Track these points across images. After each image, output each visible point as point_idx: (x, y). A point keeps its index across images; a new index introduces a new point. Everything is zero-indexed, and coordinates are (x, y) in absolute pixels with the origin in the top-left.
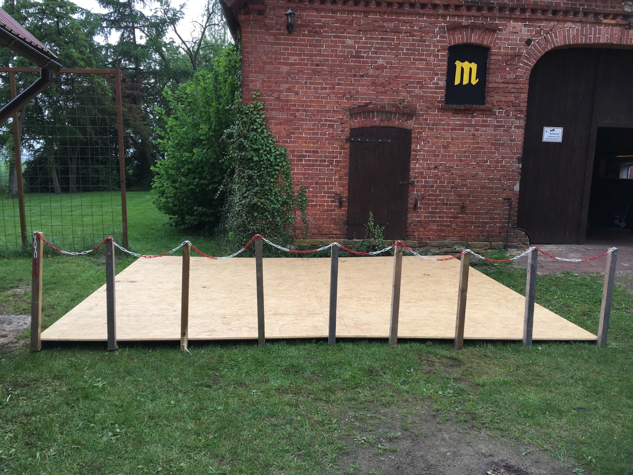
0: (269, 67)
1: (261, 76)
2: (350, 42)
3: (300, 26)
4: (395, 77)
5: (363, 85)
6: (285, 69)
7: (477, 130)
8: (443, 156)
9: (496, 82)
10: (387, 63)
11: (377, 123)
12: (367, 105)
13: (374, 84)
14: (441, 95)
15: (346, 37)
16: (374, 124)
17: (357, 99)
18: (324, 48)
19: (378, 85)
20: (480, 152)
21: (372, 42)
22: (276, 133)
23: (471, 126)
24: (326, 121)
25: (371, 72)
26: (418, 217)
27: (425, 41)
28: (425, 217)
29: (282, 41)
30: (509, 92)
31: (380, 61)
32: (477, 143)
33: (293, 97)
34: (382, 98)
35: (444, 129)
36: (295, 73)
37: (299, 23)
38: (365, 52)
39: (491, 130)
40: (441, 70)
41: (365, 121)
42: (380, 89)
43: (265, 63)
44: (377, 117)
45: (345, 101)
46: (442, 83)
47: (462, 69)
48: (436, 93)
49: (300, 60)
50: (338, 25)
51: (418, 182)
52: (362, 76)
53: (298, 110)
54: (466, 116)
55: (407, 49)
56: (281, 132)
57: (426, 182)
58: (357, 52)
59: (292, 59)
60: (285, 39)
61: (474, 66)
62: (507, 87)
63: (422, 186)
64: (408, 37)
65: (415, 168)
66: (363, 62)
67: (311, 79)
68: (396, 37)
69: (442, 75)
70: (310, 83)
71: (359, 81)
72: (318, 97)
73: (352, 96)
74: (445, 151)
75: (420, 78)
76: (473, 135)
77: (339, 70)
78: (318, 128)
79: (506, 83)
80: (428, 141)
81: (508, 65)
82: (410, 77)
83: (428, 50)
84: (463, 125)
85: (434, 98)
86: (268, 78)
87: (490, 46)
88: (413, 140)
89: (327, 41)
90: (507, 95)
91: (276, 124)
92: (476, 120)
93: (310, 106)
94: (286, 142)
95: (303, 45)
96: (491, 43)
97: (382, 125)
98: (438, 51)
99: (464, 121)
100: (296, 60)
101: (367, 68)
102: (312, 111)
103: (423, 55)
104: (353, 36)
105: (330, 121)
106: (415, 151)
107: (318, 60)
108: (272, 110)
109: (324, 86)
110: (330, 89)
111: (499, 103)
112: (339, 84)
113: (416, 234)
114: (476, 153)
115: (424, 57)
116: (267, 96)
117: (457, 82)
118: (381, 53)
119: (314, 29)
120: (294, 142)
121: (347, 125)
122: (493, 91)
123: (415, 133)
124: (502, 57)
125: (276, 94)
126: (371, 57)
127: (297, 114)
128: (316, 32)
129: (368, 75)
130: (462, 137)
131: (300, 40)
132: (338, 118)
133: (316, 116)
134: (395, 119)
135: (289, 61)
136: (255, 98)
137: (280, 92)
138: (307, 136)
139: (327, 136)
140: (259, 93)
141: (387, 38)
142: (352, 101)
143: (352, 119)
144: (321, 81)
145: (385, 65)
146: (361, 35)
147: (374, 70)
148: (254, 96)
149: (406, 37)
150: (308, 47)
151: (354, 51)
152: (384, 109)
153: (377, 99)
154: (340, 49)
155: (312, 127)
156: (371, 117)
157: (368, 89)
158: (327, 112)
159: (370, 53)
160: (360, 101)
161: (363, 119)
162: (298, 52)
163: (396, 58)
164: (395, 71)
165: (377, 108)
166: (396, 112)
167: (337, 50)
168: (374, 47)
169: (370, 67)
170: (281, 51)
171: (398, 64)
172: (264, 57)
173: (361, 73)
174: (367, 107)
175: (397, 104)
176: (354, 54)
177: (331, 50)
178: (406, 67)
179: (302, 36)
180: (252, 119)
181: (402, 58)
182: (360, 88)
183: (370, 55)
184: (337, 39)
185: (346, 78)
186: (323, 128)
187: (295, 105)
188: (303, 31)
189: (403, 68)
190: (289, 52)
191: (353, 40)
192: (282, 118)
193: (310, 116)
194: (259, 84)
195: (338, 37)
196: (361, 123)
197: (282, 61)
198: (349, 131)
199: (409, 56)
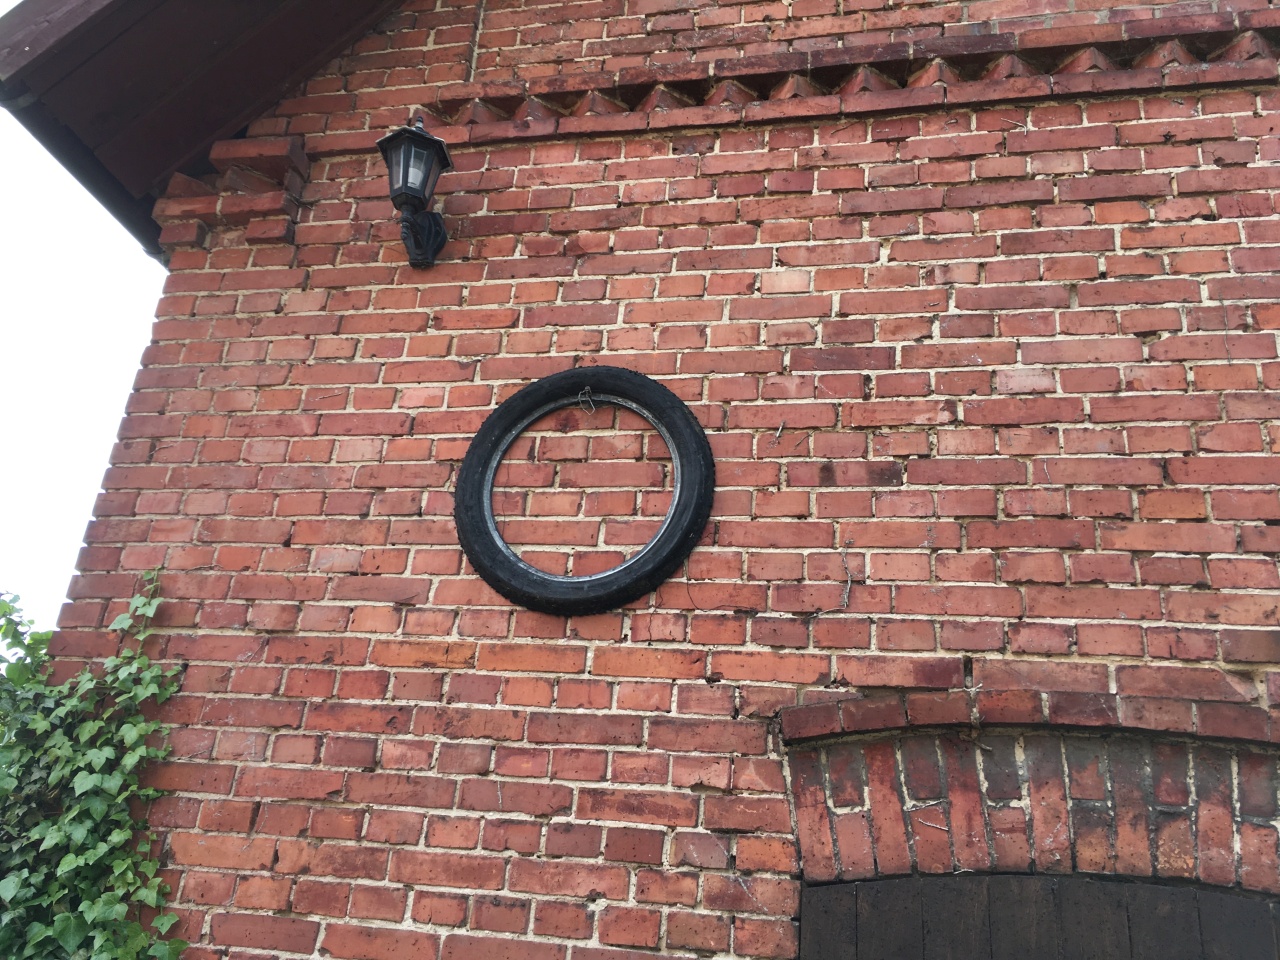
0: (262, 450)
1: (205, 502)
2: (784, 280)
3: (487, 227)
4: (1158, 470)
5: (894, 539)
6: (358, 452)
10: (1075, 382)
12: (935, 677)
13: (978, 522)
15: (762, 259)
16: (1017, 851)
17: (847, 636)
18: (620, 324)
21: (945, 269)
24: (597, 801)
25: (950, 444)
29: (370, 311)
31: (1020, 376)
34: (1068, 631)
37: (481, 213)
38: (897, 330)
41: (928, 813)
43: (248, 429)
44: (1039, 784)
45: (750, 647)
49: (458, 398)
50: (713, 200)
52: (887, 475)
53: (396, 720)
55: (1220, 290)
56: (239, 890)
58: (839, 331)
59: (415, 397)
60: (387, 299)
64: (1213, 217)
66: (888, 388)
68: (1117, 228)
71: (862, 507)
73: (806, 617)
78: (525, 867)
86: (246, 510)
89: (636, 290)
93: (492, 688)
95: (488, 320)
97: (1092, 854)
101: (920, 419)
102: (492, 729)
104: (811, 250)
105: (633, 806)
116: (211, 621)
118: (1019, 326)
119: (566, 233)
125: (267, 613)
126: (938, 356)
127: (388, 745)
128: (577, 252)
129: (924, 465)
131: (479, 296)
132: (698, 786)
133: (526, 765)
134: (1220, 811)
135: (395, 410)
136: (126, 635)
137: (300, 594)
138: (428, 929)
139: (594, 943)
140: (156, 602)
141: (1059, 236)
142: (811, 650)
143: (808, 799)
144: (581, 517)
145: (1060, 393)
146: (866, 239)
147: (974, 434)
148: (122, 622)
149: (1198, 221)
150: (520, 329)
151: (819, 329)
152: (1100, 712)
153: (1024, 638)
154: (725, 320)
155: (479, 852)
156: (985, 786)
157: (941, 560)
158: (614, 730)
159: (936, 328)
160: (874, 651)
161: (910, 804)
162: (453, 357)
163: (1146, 351)
164: (1150, 431)
165: (1029, 705)
166: (1214, 749)
167: (702, 331)
168: (960, 291)
169: (945, 416)
170: (358, 359)
171: (1168, 383)
172: (248, 398)
173: (871, 458)
174: (937, 697)
175: (1214, 680)
176: (819, 345)
177: (664, 331)
178: (1237, 396)
179: (491, 276)
180: (53, 778)
181: (1192, 342)
182: (869, 553)
183: (937, 340)
184: (708, 274)
185: (762, 490)
186: (570, 868)
187: (382, 679)
188: (499, 252)
189: (1214, 409)
190: (404, 358)
191: (813, 269)
192: (275, 775)
193: (477, 761)
194: (176, 554)
195: (712, 260)
196: (892, 831)
197: (350, 410)
198: (792, 905)
199: (1245, 327)
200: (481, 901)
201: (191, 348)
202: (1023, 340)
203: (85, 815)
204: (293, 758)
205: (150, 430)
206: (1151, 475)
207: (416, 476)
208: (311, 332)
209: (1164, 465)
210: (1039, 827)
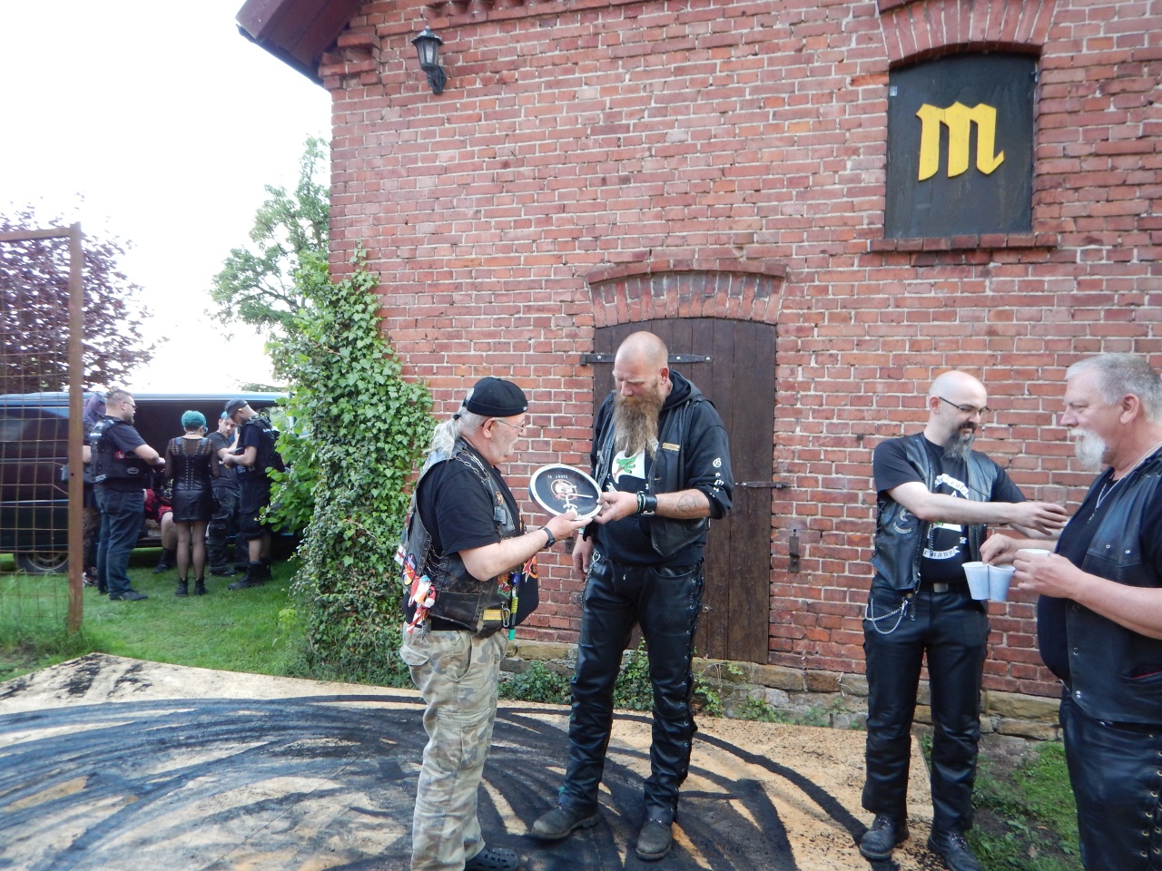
0: (389, 184)
1: (372, 209)
2: (588, 93)
3: (463, 71)
4: (720, 172)
5: (627, 206)
6: (426, 183)
7: (1006, 316)
8: (885, 402)
9: (1065, 156)
10: (695, 136)
11: (671, 310)
12: (639, 258)
13: (658, 197)
14: (870, 212)
15: (579, 83)
16: (661, 313)
17: (608, 245)
18: (523, 118)
19: (670, 201)
20: (1020, 387)
21: (651, 84)
22: (405, 349)
23: (979, 302)
24: (529, 309)
25: (649, 166)
26: (805, 593)
27: (809, 60)
28: (830, 594)
29: (420, 117)
30: (1124, 184)
31: (676, 134)
32: (1007, 359)
33: (444, 253)
34: (684, 237)
35: (886, 318)
36: (451, 191)
37: (460, 64)
38: (631, 115)
39: (1057, 315)
40: (865, 137)
41: (635, 304)
42: (676, 210)
43: (381, 175)
44: (669, 290)
45: (577, 251)
46: (874, 177)
47: (944, 128)
48: (852, 208)
49: (463, 156)
50: (557, 52)
51: (801, 482)
52: (625, 180)
53: (458, 287)
54: (963, 271)
55: (755, 90)
56: (416, 347)
57: (827, 483)
58: (609, 117)
59: (445, 157)
60: (426, 110)
61: (986, 116)
62: (1113, 168)
63: (814, 497)
64: (756, 54)
65: (790, 441)
66: (629, 142)
67: (489, 201)
68: (718, 62)
69: (872, 151)
70: (490, 215)
71: (616, 194)
72: (508, 249)
73: (596, 238)
74: (889, 387)
75: (799, 168)
76: (992, 332)
77: (562, 172)
78: (508, 332)
79: (1110, 156)
80: (831, 355)
81: (1113, 94)
82: (767, 170)
83: (820, 84)
84: (953, 302)
85: (845, 224)
86: (388, 211)
87: (1037, 42)
88: (780, 354)
89: (529, 100)
90: (1116, 193)
91: (405, 326)
92: (998, 283)
93: (489, 274)
94: (429, 371)
95: (469, 119)
96: (1039, 32)
97: (684, 312)
98: (853, 82)
99: (953, 287)
100: (452, 159)
101: (638, 156)
102: (491, 287)
103: (805, 99)
104: (598, 77)
105: (540, 309)
106: (790, 387)
107: (506, 151)
108: (396, 290)
109: (523, 217)
110: (539, 223)
111: (1082, 222)
112: (563, 209)
113: (801, 646)
114: (1006, 390)
115: (809, 105)
116: (385, 256)
117: (927, 168)
118: (677, 111)
119: (497, 72)
120: (449, 371)
121: (585, 317)
122: (1059, 185)
123: (787, 332)
124: (1087, 71)
125: (405, 251)
126: (647, 127)
127: (457, 296)
128: (502, 82)
129: (639, 176)
130: (951, 341)
131: (464, 107)
132: (561, 301)
133: (504, 299)
134: (724, 294)
135: (438, 163)
136: (356, 264)
137: (417, 242)
138: (479, 353)
139: (531, 352)
140: (365, 251)
141: (696, 67)
142: (598, 251)
143: (597, 302)
144: (515, 205)
145: (690, 141)
146: (621, 70)
147: (658, 161)
148: (353, 259)
149: (750, 57)
150: (483, 122)
151: (601, 116)
152: (688, 266)
153: (669, 241)
154: (565, 114)
155: (492, 328)
156: (653, 293)
157: (643, 214)
158: (532, 285)
159: (646, 113)
160: (619, 250)
161: (629, 301)
162: (457, 137)
163: (722, 120)
164: (719, 156)
165: (666, 265)
166: (724, 274)
167: (556, 119)
168: (656, 96)
169: (647, 154)
170: (419, 141)
171: (729, 135)
172: (378, 162)
173: (621, 173)
174: (637, 265)
175: (728, 251)
176: (601, 123)
177: (541, 120)
178: (752, 140)
179: (468, 96)
180: (346, 316)
181: (739, 116)
182: (618, 212)
183: (646, 119)
184: (556, 91)
185: (580, 189)
186: (522, 331)
187: (451, 273)
188: (470, 84)
189: (743, 145)
190: (438, 139)
191: (599, 87)
192: (420, 309)
193: (488, 299)
194: (366, 230)
195: (558, 84)
196: (623, 309)
197: (420, 164)
198: (592, 335)
199: (760, 108)
200: (495, 343)
201: (350, 140)
202: (679, 117)
203: (360, 327)
204: (423, 304)
205: (343, 179)
206: (717, 175)
207: (450, 192)
208: (397, 127)
209: (723, 171)
210: (668, 305)
